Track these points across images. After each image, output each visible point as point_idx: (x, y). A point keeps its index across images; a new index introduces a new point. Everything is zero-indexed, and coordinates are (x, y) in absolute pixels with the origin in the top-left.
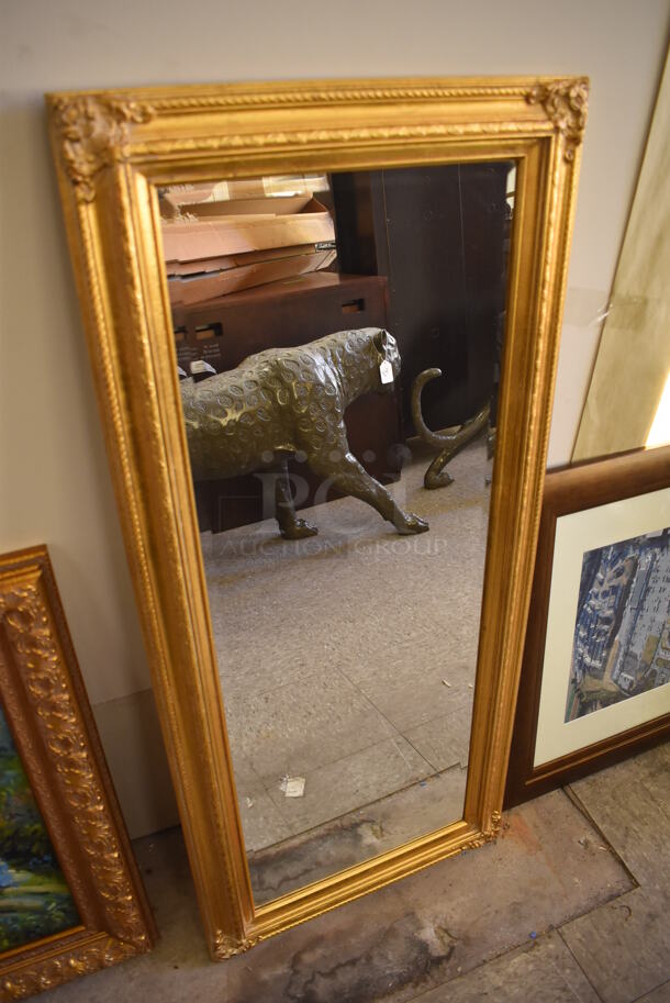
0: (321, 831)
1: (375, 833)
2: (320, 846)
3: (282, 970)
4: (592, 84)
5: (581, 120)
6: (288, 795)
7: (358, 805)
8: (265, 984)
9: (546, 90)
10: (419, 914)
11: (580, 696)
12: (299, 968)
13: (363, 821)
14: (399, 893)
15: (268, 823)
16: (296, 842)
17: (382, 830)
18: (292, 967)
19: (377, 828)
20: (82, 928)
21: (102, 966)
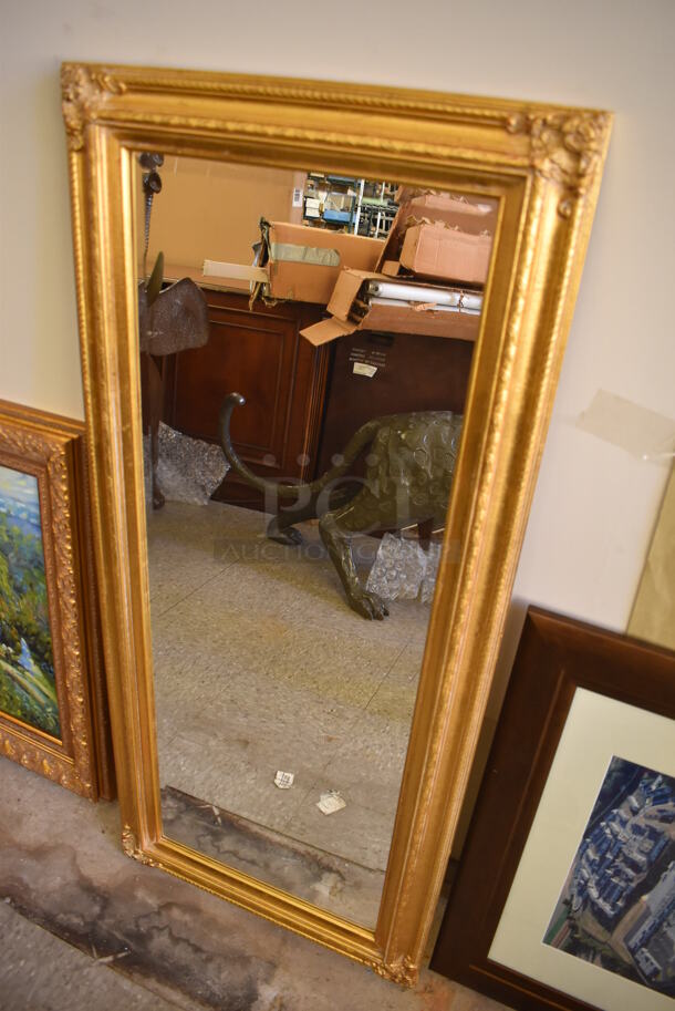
0: (302, 848)
1: (334, 888)
2: (287, 857)
3: (153, 902)
4: (610, 121)
6: (320, 805)
7: (351, 858)
8: (134, 897)
9: (527, 119)
10: (279, 972)
11: (574, 928)
12: (164, 913)
13: (338, 872)
14: (284, 941)
15: (279, 809)
16: (277, 838)
17: (341, 891)
18: (161, 907)
19: (339, 885)
20: (60, 742)
21: (58, 782)
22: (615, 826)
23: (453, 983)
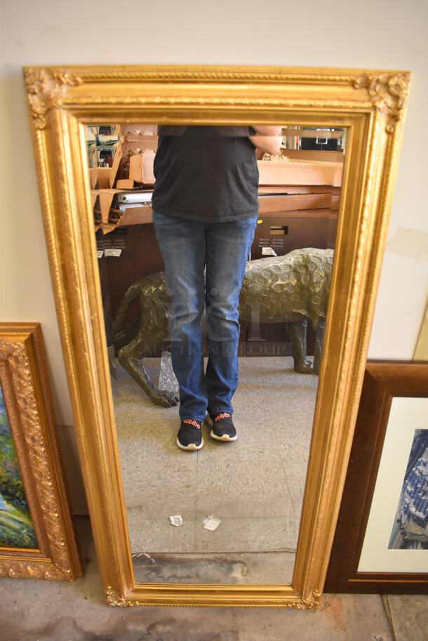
0: (211, 557)
1: (243, 571)
2: (206, 565)
3: (142, 628)
4: (412, 77)
5: (400, 102)
6: (206, 527)
7: (242, 550)
8: (127, 631)
9: (368, 79)
10: (241, 634)
11: (404, 534)
12: (151, 632)
13: (239, 562)
14: (234, 615)
15: (184, 539)
16: (194, 557)
17: (248, 571)
18: (148, 629)
19: (245, 569)
20: (38, 551)
21: (43, 578)
22: (421, 468)
23: (338, 595)
